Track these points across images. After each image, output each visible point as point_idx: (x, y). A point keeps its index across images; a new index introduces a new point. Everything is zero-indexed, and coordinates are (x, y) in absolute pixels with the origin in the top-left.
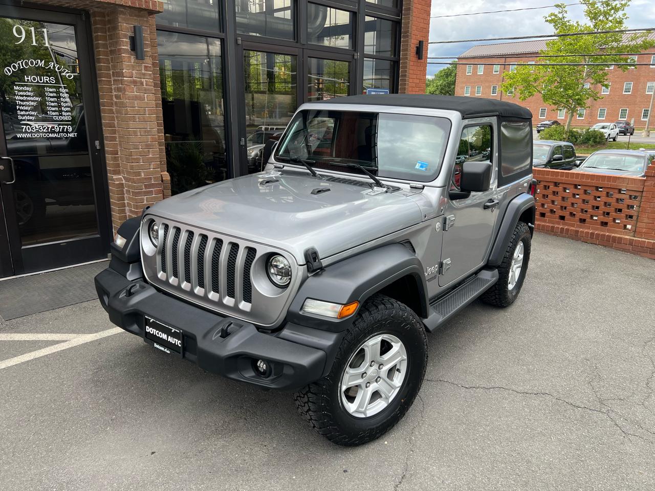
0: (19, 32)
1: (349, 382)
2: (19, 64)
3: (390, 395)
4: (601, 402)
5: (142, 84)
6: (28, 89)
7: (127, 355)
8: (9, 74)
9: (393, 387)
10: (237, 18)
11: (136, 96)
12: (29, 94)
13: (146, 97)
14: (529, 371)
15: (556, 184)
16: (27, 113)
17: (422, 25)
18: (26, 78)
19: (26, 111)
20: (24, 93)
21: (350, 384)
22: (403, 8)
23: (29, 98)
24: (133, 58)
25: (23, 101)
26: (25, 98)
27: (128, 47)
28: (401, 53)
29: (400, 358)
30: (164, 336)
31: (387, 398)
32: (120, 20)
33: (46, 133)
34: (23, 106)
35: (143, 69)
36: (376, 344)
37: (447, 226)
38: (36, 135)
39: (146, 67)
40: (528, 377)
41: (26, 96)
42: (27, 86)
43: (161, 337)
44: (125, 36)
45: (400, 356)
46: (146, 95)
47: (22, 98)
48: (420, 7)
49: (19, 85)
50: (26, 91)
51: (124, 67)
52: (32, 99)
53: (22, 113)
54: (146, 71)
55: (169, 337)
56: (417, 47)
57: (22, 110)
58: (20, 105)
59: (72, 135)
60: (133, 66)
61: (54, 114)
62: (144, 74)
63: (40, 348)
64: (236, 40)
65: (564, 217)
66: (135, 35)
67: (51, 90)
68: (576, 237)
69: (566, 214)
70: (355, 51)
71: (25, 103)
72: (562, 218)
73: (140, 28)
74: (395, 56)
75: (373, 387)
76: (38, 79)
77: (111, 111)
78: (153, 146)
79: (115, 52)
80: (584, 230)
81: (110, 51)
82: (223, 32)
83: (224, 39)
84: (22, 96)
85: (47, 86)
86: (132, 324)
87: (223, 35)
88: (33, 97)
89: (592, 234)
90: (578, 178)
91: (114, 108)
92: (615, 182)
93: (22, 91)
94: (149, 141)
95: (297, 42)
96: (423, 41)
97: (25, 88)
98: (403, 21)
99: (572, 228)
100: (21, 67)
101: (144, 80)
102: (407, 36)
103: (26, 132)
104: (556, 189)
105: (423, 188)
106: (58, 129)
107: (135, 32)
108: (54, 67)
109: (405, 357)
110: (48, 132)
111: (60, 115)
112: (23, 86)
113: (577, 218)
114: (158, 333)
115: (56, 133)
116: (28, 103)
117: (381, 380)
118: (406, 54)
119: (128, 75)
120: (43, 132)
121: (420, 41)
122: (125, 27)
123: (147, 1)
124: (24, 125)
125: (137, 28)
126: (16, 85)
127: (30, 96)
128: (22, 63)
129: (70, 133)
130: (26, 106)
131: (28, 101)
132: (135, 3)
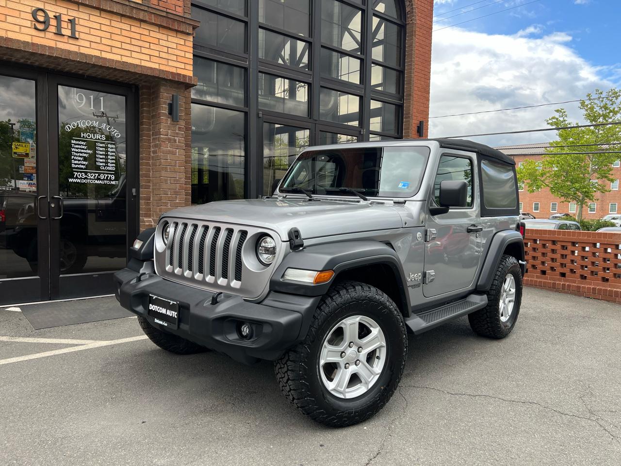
0: (81, 99)
1: (327, 357)
2: (78, 123)
3: (369, 380)
4: (591, 412)
5: (175, 141)
6: (83, 143)
7: (135, 356)
8: (69, 131)
9: (372, 373)
10: (259, 99)
11: (169, 151)
12: (83, 147)
13: (177, 152)
14: (518, 386)
15: (554, 242)
16: (80, 162)
17: (422, 108)
18: (82, 135)
19: (79, 160)
20: (79, 147)
21: (328, 359)
22: (405, 94)
23: (83, 151)
24: (169, 121)
25: (77, 152)
26: (79, 150)
27: (166, 112)
28: (404, 131)
29: (379, 343)
30: (163, 311)
31: (367, 383)
32: (162, 90)
33: (93, 179)
34: (77, 156)
35: (177, 129)
36: (354, 324)
37: (428, 237)
38: (84, 181)
39: (179, 128)
40: (516, 390)
41: (80, 149)
42: (82, 141)
43: (161, 312)
44: (165, 103)
45: (379, 341)
46: (177, 150)
47: (77, 150)
48: (419, 93)
49: (76, 140)
50: (80, 145)
51: (162, 126)
52: (85, 151)
53: (76, 162)
54: (180, 131)
55: (168, 311)
56: (418, 126)
57: (76, 160)
58: (75, 156)
59: (114, 183)
60: (169, 127)
61: (101, 164)
62: (177, 133)
63: (61, 348)
64: (258, 114)
65: (565, 274)
66: (173, 102)
67: (101, 145)
68: (578, 292)
69: (566, 270)
70: (362, 128)
71: (78, 154)
72: (563, 275)
73: (177, 97)
74: (398, 133)
75: (352, 369)
76: (92, 136)
77: (148, 164)
78: (180, 193)
79: (155, 117)
80: (585, 285)
81: (152, 116)
82: (247, 107)
83: (247, 112)
84: (78, 148)
85: (98, 142)
86: (138, 306)
87: (246, 109)
88: (86, 149)
89: (594, 289)
90: (575, 236)
91: (151, 162)
92: (612, 239)
93: (78, 144)
94: (178, 188)
95: (310, 118)
96: (423, 121)
97: (81, 143)
98: (405, 105)
99: (574, 284)
100: (79, 126)
101: (177, 138)
102: (409, 117)
103: (77, 178)
104: (554, 247)
105: (405, 203)
106: (103, 177)
107: (173, 100)
108: (106, 128)
109: (384, 344)
110: (96, 180)
111: (106, 166)
112: (79, 140)
113: (578, 275)
114: (159, 309)
115: (101, 180)
116: (81, 155)
117: (360, 363)
118: (408, 132)
119: (164, 134)
120: (90, 179)
121: (420, 122)
122: (165, 96)
123: (184, 76)
124: (76, 172)
125: (174, 97)
126: (73, 140)
127: (84, 149)
128: (80, 122)
129: (112, 181)
130: (80, 156)
131: (82, 153)
132: (174, 77)
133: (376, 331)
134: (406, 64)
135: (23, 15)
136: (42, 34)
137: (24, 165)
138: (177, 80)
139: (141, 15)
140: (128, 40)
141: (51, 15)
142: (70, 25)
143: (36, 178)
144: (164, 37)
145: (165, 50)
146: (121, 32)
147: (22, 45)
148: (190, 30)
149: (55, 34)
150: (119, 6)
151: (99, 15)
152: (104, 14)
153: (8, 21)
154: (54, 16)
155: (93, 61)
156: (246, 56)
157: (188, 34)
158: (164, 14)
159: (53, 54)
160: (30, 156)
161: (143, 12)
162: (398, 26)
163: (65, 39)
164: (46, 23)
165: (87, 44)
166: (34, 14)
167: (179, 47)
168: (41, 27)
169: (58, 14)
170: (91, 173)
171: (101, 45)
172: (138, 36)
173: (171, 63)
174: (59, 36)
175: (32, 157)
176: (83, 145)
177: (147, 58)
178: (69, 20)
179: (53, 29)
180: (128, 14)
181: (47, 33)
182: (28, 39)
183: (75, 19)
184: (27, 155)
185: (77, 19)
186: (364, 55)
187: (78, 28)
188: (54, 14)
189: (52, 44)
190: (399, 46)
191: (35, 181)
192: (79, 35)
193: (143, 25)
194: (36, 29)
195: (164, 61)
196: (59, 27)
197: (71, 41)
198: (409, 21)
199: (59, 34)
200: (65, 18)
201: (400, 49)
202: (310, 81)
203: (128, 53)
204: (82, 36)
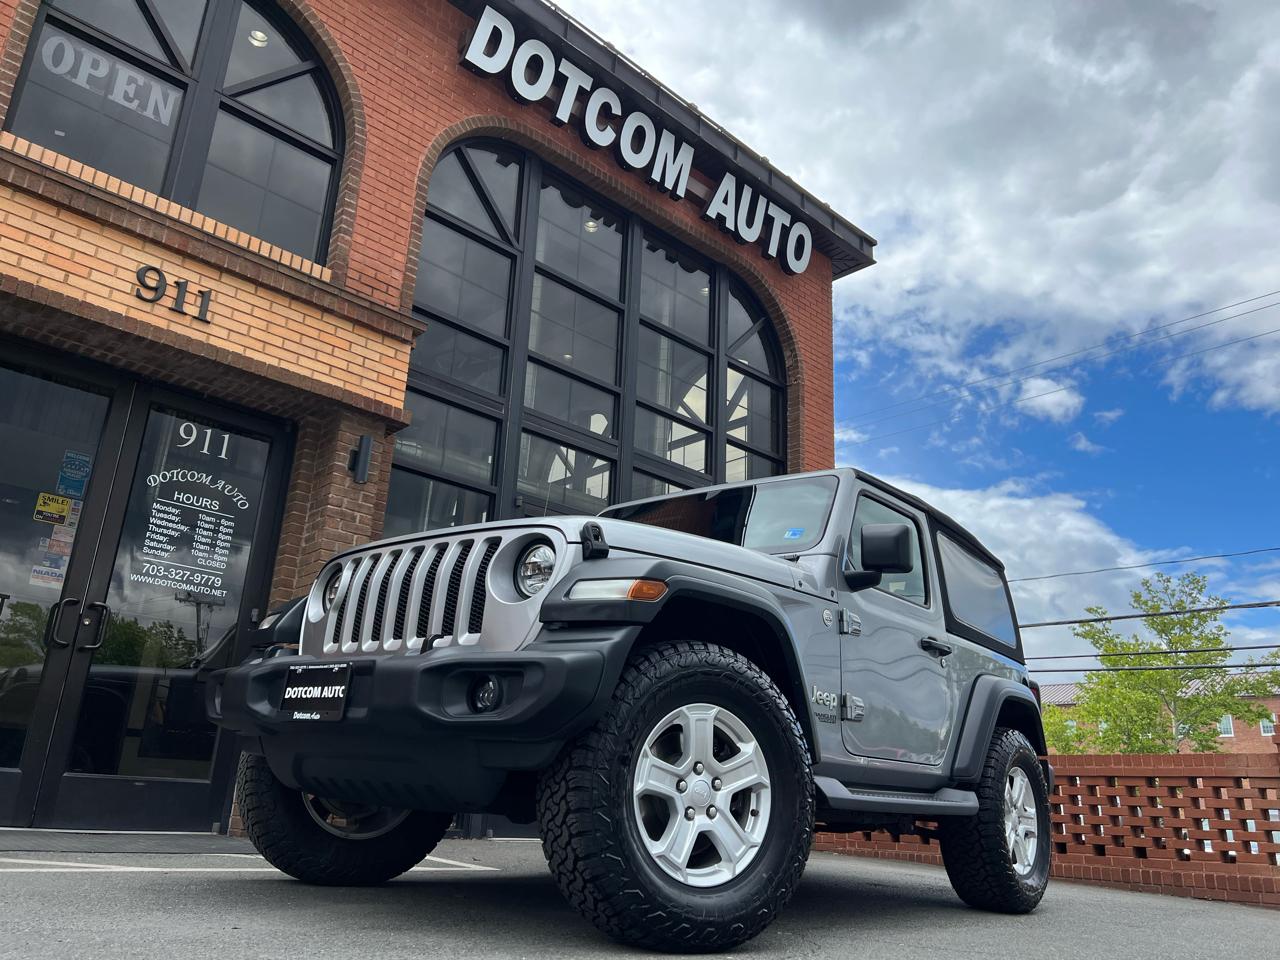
0: (189, 432)
1: (649, 777)
2: (173, 474)
5: (354, 519)
6: (174, 510)
8: (153, 485)
9: (743, 840)
10: (519, 484)
12: (173, 518)
16: (160, 546)
18: (176, 496)
19: (159, 542)
20: (166, 516)
23: (170, 525)
24: (348, 482)
25: (160, 526)
26: (164, 523)
27: (345, 465)
29: (755, 776)
30: (315, 692)
31: (731, 863)
32: (342, 426)
33: (178, 581)
34: (157, 533)
35: (361, 498)
38: (161, 582)
39: (365, 496)
41: (167, 520)
42: (174, 506)
43: (309, 696)
44: (345, 449)
45: (756, 772)
46: (356, 536)
47: (159, 522)
49: (162, 504)
50: (169, 513)
51: (332, 488)
52: (175, 526)
53: (152, 544)
54: (365, 501)
55: (326, 688)
57: (153, 540)
58: (153, 532)
59: (217, 593)
60: (346, 492)
61: (201, 554)
62: (360, 506)
64: (515, 501)
65: (1144, 849)
66: (360, 450)
67: (208, 519)
69: (1145, 842)
71: (161, 530)
72: (1141, 853)
73: (368, 441)
75: (701, 822)
76: (193, 499)
77: (293, 563)
79: (322, 476)
81: (316, 473)
82: (496, 485)
83: (495, 495)
84: (162, 519)
85: (203, 513)
86: (260, 699)
87: (494, 489)
88: (177, 523)
91: (298, 559)
93: (164, 512)
97: (170, 509)
100: (175, 479)
101: (359, 514)
103: (147, 574)
105: (797, 559)
106: (199, 579)
107: (360, 446)
108: (224, 488)
109: (767, 781)
110: (183, 582)
111: (209, 558)
112: (168, 505)
114: (306, 692)
115: (195, 584)
116: (165, 531)
117: (718, 815)
119: (335, 502)
120: (174, 580)
122: (347, 437)
123: (388, 407)
124: (148, 562)
125: (365, 441)
126: (158, 502)
127: (173, 522)
128: (178, 473)
129: (216, 588)
130: (162, 534)
131: (168, 528)
132: (370, 407)
133: (749, 748)
134: (789, 451)
135: (121, 273)
136: (147, 307)
137: (50, 537)
138: (373, 410)
139: (327, 302)
140: (296, 337)
141: (170, 280)
142: (199, 300)
143: (67, 564)
144: (362, 341)
145: (360, 360)
146: (286, 323)
147: (108, 317)
148: (409, 337)
149: (170, 309)
150: (290, 282)
151: (253, 292)
152: (261, 292)
153: (92, 278)
154: (176, 282)
155: (228, 360)
156: (501, 400)
157: (404, 341)
158: (367, 305)
159: (160, 339)
160: (67, 521)
161: (330, 297)
162: (772, 388)
163: (187, 320)
164: (159, 290)
165: (224, 333)
166: (141, 275)
167: (385, 360)
168: (149, 295)
169: (182, 281)
170: (177, 568)
171: (247, 339)
172: (315, 334)
173: (366, 383)
174: (176, 314)
175: (71, 524)
176: (173, 514)
177: (326, 369)
178: (200, 292)
179: (169, 303)
180: (304, 297)
181: (156, 306)
182: (121, 310)
183: (210, 292)
184: (61, 519)
185: (213, 293)
186: (712, 425)
187: (212, 306)
188: (176, 279)
189: (163, 324)
190: (775, 419)
191: (63, 570)
192: (212, 318)
193: (327, 318)
194: (139, 296)
195: (354, 379)
196: (180, 300)
197: (197, 325)
198: (791, 381)
199: (178, 310)
200: (193, 288)
201: (778, 426)
202: (614, 455)
203: (292, 357)
204: (217, 319)
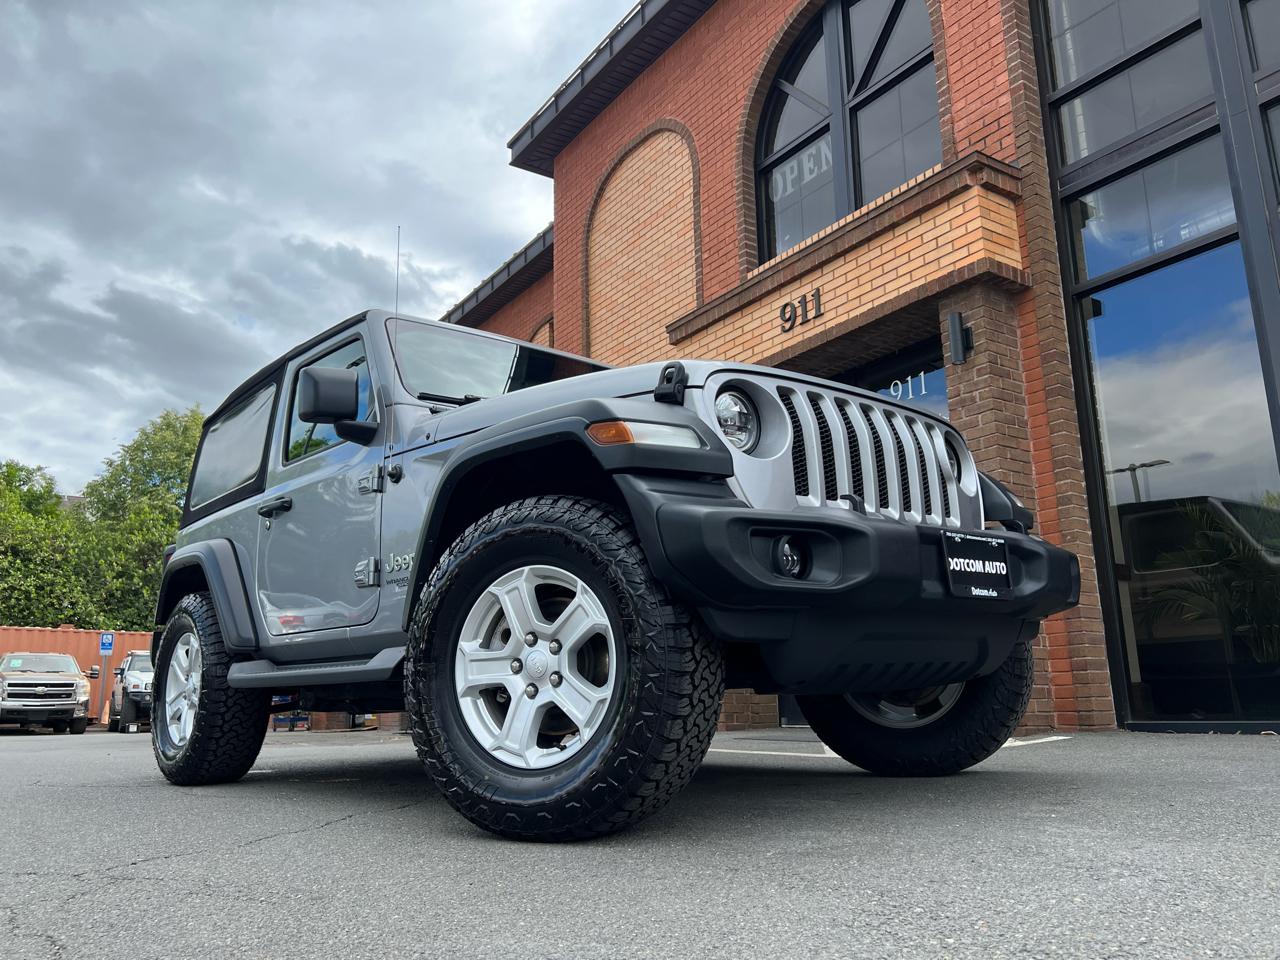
0: (897, 389)
5: (973, 400)
13: (980, 419)
32: (941, 317)
35: (975, 375)
39: (979, 370)
46: (980, 416)
60: (960, 377)
62: (976, 384)
101: (977, 392)
135: (774, 324)
136: (790, 334)
139: (885, 221)
140: (879, 271)
141: (796, 304)
142: (814, 302)
144: (930, 225)
145: (934, 244)
146: (870, 266)
149: (800, 325)
150: (857, 232)
153: (763, 340)
154: (799, 302)
156: (1210, 99)
157: (967, 188)
161: (887, 215)
163: (812, 323)
164: (793, 316)
165: (833, 314)
166: (782, 314)
167: (955, 224)
168: (789, 325)
169: (802, 297)
171: (848, 304)
172: (892, 255)
174: (806, 324)
177: (907, 279)
178: (812, 296)
179: (800, 320)
181: (794, 329)
183: (819, 290)
185: (821, 288)
187: (823, 299)
188: (799, 299)
189: (801, 338)
192: (824, 308)
193: (898, 232)
194: (785, 331)
195: (933, 267)
196: (805, 313)
197: (818, 321)
199: (805, 321)
200: (808, 297)
203: (880, 291)
204: (827, 307)
